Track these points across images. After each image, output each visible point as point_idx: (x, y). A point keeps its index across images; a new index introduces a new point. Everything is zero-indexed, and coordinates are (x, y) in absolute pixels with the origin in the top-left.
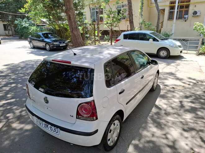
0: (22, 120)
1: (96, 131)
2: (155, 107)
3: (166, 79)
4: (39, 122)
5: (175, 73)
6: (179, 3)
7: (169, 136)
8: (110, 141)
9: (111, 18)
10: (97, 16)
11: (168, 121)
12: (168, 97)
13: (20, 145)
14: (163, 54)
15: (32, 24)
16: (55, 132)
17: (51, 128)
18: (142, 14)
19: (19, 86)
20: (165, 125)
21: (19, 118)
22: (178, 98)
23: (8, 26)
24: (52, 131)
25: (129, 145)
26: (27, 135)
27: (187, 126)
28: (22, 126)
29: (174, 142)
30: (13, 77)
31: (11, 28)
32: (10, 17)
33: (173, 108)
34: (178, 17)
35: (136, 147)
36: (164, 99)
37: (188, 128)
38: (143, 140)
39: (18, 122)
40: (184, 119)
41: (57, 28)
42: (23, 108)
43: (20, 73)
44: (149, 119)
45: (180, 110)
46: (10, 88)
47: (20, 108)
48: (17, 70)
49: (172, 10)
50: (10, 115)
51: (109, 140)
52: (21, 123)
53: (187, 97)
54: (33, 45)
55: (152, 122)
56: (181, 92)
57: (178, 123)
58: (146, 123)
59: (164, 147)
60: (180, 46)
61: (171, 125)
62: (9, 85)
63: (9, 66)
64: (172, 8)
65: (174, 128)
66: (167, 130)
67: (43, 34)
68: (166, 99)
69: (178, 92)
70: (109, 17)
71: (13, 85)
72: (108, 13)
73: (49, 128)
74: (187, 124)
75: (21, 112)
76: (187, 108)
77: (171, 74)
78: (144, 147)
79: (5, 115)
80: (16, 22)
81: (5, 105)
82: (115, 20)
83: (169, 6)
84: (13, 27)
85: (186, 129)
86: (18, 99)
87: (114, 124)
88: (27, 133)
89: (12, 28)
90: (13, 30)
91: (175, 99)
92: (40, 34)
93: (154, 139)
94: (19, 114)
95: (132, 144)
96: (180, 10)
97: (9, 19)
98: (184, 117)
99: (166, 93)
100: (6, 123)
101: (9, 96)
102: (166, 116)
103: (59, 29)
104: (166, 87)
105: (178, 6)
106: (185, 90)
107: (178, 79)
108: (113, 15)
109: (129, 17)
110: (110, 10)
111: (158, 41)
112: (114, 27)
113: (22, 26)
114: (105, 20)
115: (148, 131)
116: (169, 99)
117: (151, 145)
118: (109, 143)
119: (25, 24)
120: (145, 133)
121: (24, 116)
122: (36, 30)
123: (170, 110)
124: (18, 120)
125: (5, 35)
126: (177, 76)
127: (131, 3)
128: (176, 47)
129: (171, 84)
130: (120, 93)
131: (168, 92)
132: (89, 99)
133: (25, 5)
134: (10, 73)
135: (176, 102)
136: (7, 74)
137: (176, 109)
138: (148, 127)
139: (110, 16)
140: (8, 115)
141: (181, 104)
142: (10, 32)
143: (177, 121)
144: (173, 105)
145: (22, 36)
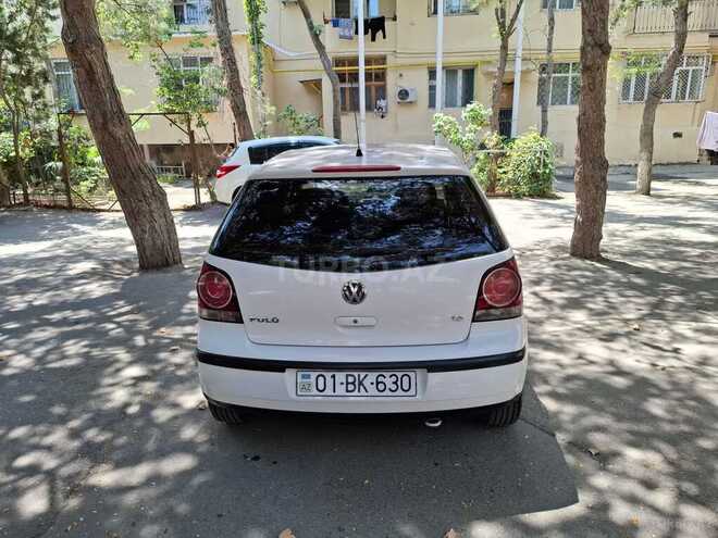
4: (312, 386)
13: (221, 516)
16: (400, 392)
17: (378, 383)
24: (387, 392)
50: (37, 460)
52: (123, 464)
73: (368, 386)
100: (52, 487)
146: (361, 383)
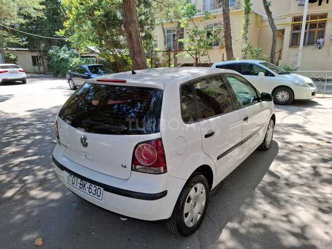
0: (46, 186)
1: (164, 194)
2: (268, 173)
3: (287, 133)
4: (71, 181)
5: (303, 125)
6: (307, 19)
7: (293, 218)
8: (188, 218)
9: (196, 42)
10: (174, 40)
11: (292, 196)
12: (291, 160)
13: (39, 222)
14: (283, 96)
15: (75, 54)
16: (96, 196)
17: (90, 188)
18: (247, 36)
19: (47, 138)
20: (287, 201)
21: (43, 183)
22: (309, 162)
23: (39, 58)
24: (92, 194)
25: (223, 228)
26: (52, 207)
27: (327, 205)
28: (45, 194)
29: (304, 227)
30: (39, 126)
31: (43, 61)
32: (43, 45)
33: (300, 176)
34: (306, 42)
35: (234, 233)
36: (284, 163)
37: (329, 208)
38: (246, 223)
39: (40, 188)
40: (320, 193)
41: (112, 60)
42: (49, 169)
43: (50, 121)
44: (258, 192)
45: (313, 180)
46: (33, 142)
47: (44, 169)
48: (46, 118)
49: (296, 32)
50: (29, 178)
51: (187, 215)
52: (45, 190)
53: (325, 161)
54: (73, 84)
55: (263, 196)
56: (315, 152)
57: (310, 200)
58: (253, 197)
59: (284, 235)
60: (311, 85)
61: (298, 202)
62: (32, 137)
63: (35, 112)
64: (297, 27)
65: (302, 206)
66: (290, 209)
67: (89, 67)
68: (288, 163)
69: (310, 153)
70: (193, 40)
71: (38, 137)
72: (191, 34)
73: (86, 188)
74: (326, 202)
75: (46, 174)
76: (326, 176)
77: (297, 126)
78: (249, 233)
79: (21, 179)
80: (51, 51)
81: (22, 164)
82: (202, 44)
83: (292, 24)
84: (46, 59)
85: (324, 208)
86: (42, 156)
87: (196, 189)
88: (52, 205)
89: (45, 61)
90: (46, 64)
91: (304, 162)
92: (86, 66)
93: (266, 222)
94: (42, 177)
95: (228, 228)
96: (309, 31)
97: (41, 49)
98: (320, 190)
99: (287, 153)
100: (20, 189)
101: (30, 151)
102: (287, 187)
103: (115, 61)
104: (288, 145)
105: (306, 25)
106: (322, 150)
107: (308, 133)
108: (199, 38)
109: (225, 40)
110: (195, 30)
111: (274, 76)
112: (200, 56)
113: (59, 57)
114: (186, 46)
115: (256, 209)
116: (293, 163)
117: (261, 231)
118: (186, 220)
119: (64, 54)
120: (250, 212)
121: (50, 179)
122: (80, 63)
123: (294, 179)
124: (39, 186)
125: (34, 72)
126: (306, 129)
127: (229, 19)
128: (304, 85)
129: (296, 141)
130: (206, 136)
131: (292, 153)
132: (153, 136)
133: (65, 23)
134: (36, 121)
135: (306, 167)
136: (31, 122)
137: (306, 178)
138: (256, 203)
139: (195, 38)
140: (25, 178)
141: (314, 171)
142: (42, 68)
143: (308, 197)
144: (300, 173)
145: (58, 72)
146: (84, 186)
